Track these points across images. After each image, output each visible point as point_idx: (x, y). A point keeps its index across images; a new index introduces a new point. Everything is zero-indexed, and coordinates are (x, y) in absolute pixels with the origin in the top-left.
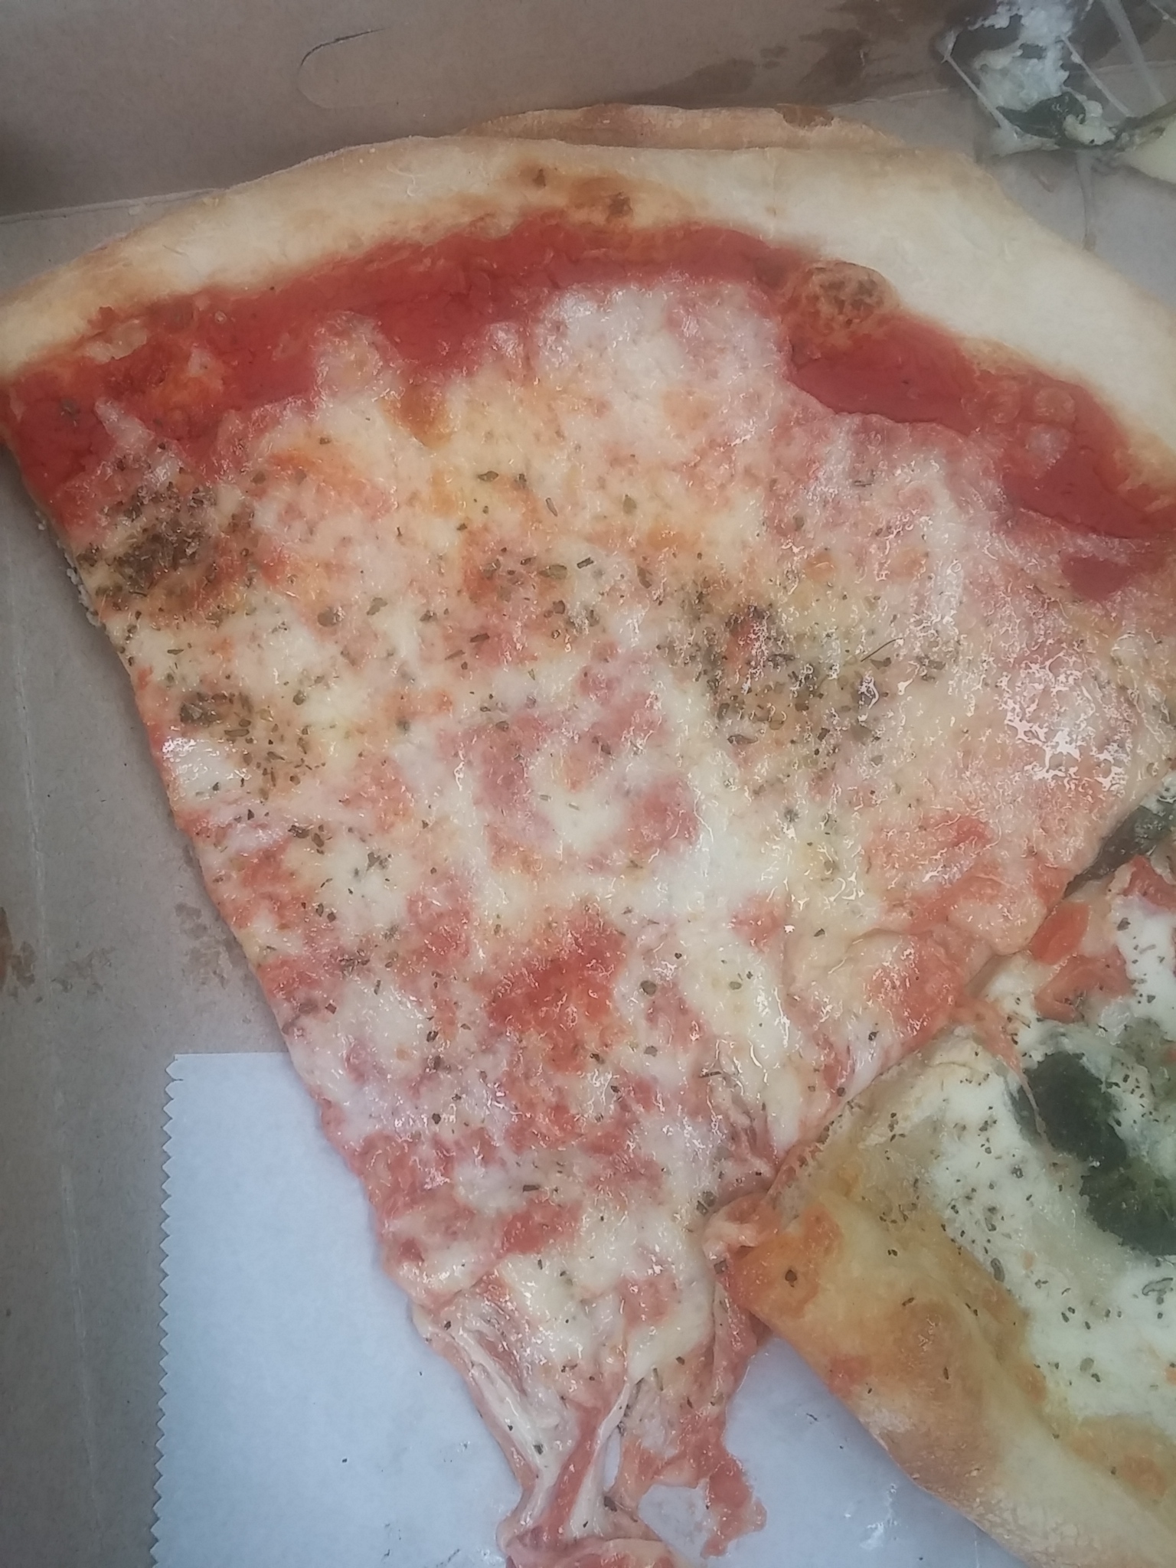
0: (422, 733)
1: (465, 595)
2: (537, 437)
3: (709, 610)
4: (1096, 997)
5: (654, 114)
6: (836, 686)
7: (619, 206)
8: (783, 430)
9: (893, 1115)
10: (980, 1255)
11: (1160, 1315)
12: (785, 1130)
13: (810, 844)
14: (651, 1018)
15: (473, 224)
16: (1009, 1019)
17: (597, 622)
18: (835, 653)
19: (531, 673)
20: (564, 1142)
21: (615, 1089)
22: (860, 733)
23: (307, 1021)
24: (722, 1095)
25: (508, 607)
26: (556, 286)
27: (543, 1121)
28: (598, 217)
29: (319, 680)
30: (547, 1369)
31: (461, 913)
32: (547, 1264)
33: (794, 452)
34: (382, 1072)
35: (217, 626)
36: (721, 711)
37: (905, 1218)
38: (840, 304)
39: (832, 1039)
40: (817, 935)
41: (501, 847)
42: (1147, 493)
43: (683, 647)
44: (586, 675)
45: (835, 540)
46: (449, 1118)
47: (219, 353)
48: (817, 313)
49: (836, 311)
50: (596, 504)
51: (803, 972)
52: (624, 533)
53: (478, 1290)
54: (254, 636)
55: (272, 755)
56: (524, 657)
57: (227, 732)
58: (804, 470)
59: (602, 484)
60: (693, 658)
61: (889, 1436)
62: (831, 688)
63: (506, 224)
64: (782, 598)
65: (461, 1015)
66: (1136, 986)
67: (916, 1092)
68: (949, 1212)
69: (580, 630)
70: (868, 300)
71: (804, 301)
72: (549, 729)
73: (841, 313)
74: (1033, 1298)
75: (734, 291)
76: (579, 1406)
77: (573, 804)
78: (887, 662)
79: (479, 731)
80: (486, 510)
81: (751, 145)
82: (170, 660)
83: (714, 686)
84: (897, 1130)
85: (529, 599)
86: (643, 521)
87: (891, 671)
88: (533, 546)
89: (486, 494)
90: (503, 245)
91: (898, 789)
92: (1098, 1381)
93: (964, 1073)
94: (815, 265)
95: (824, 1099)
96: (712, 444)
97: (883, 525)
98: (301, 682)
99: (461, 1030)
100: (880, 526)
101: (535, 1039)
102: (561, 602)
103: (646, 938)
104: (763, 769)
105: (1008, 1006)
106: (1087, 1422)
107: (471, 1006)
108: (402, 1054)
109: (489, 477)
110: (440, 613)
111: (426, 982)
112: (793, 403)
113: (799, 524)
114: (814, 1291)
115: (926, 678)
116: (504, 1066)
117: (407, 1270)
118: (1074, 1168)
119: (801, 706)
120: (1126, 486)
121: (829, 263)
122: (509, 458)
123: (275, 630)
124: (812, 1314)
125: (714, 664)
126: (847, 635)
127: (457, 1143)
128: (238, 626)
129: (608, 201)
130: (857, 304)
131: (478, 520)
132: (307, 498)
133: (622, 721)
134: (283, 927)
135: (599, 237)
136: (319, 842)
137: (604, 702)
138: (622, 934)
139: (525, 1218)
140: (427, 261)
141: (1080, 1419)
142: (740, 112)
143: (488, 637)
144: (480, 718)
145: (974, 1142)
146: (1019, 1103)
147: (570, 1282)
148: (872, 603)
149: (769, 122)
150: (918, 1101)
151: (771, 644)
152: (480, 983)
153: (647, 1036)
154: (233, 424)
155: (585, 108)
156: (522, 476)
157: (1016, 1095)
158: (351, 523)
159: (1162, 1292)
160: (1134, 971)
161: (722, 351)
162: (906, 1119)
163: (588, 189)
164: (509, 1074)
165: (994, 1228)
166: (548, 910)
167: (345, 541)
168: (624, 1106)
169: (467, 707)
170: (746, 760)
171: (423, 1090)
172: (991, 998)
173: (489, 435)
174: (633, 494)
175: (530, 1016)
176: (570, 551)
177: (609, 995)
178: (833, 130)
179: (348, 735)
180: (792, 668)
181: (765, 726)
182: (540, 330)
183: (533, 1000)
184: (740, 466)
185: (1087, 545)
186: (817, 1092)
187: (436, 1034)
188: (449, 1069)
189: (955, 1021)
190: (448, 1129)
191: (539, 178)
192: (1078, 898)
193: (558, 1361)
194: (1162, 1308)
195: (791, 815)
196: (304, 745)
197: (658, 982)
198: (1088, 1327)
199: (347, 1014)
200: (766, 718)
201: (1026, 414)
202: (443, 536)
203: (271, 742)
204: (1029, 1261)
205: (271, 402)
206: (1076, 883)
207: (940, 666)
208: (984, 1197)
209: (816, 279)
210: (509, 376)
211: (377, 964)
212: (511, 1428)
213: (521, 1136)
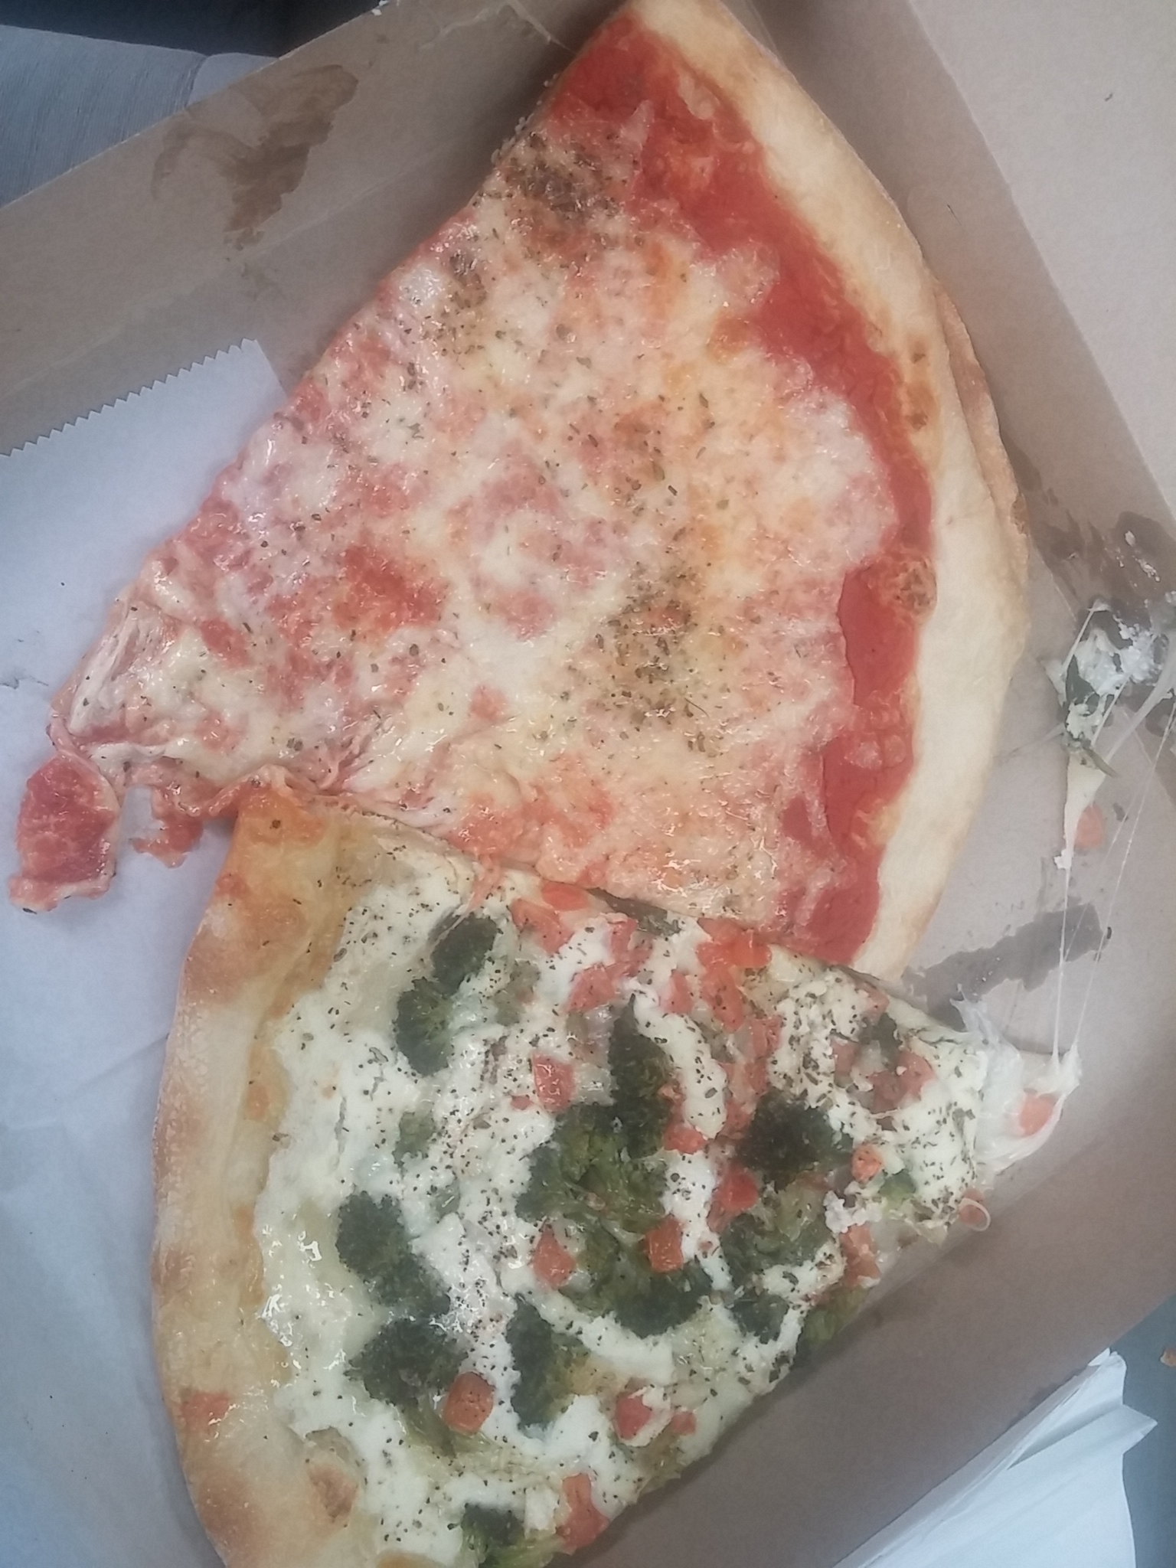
0: (513, 427)
1: (617, 420)
2: (744, 423)
3: (676, 586)
4: (537, 936)
5: (989, 412)
6: (660, 689)
7: (919, 420)
8: (810, 584)
9: (404, 847)
10: (343, 940)
11: (361, 1066)
12: (364, 780)
13: (552, 717)
14: (395, 660)
15: (871, 324)
16: (499, 888)
17: (637, 515)
18: (683, 679)
19: (586, 485)
20: (287, 637)
21: (339, 655)
22: (638, 718)
23: (288, 426)
24: (366, 727)
25: (621, 451)
26: (849, 394)
27: (296, 616)
28: (906, 409)
29: (518, 343)
30: (137, 687)
31: (406, 503)
32: (204, 658)
33: (801, 597)
34: (277, 493)
35: (526, 257)
36: (614, 622)
37: (344, 883)
38: (907, 587)
39: (433, 785)
40: (496, 745)
41: (459, 512)
42: (863, 829)
43: (645, 580)
44: (600, 522)
45: (755, 650)
46: (269, 553)
47: (716, 176)
48: (897, 575)
49: (902, 586)
50: (714, 481)
51: (468, 747)
52: (703, 509)
53: (166, 620)
54: (529, 285)
55: (454, 331)
56: (594, 477)
57: (456, 294)
58: (794, 611)
59: (729, 480)
60: (640, 588)
61: (207, 932)
62: (658, 687)
63: (880, 347)
64: (703, 629)
65: (339, 531)
66: (556, 955)
67: (425, 855)
68: (361, 910)
69: (628, 506)
70: (916, 604)
71: (901, 563)
72: (553, 512)
73: (902, 590)
74: (333, 986)
75: (890, 516)
76: (123, 719)
77: (511, 549)
78: (690, 715)
79: (531, 466)
80: (680, 409)
81: (990, 487)
82: (489, 233)
83: (628, 610)
84: (396, 853)
85: (634, 463)
86: (717, 518)
87: (685, 719)
88: (669, 451)
89: (691, 404)
90: (866, 350)
91: (611, 757)
92: (302, 1048)
93: (452, 878)
94: (927, 561)
95: (395, 796)
96: (785, 542)
97: (777, 674)
98: (512, 331)
99: (330, 535)
100: (775, 673)
101: (346, 588)
102: (640, 485)
103: (445, 634)
104: (588, 665)
105: (507, 884)
106: (274, 1053)
107: (348, 535)
108: (296, 502)
109: (704, 401)
110: (599, 407)
111: (349, 498)
112: (832, 584)
113: (756, 620)
114: (273, 842)
115: (690, 744)
116: (318, 575)
117: (157, 566)
118: (426, 971)
119: (639, 673)
120: (860, 814)
121: (932, 569)
122: (720, 410)
123: (539, 298)
124: (258, 848)
125: (643, 603)
126: (697, 682)
127: (254, 566)
128: (531, 271)
129: (919, 412)
130: (911, 598)
131: (672, 406)
132: (640, 283)
133: (580, 561)
134: (344, 385)
135: (894, 415)
136: (411, 386)
137: (587, 542)
138: (440, 618)
139: (227, 631)
140: (835, 303)
141: (273, 1048)
142: (1009, 471)
143: (596, 446)
144: (540, 463)
145: (413, 903)
146: (449, 919)
147: (200, 679)
148: (725, 689)
149: (1009, 492)
150: (421, 858)
151: (670, 635)
152: (366, 534)
153: (382, 661)
154: (668, 208)
155: (977, 363)
156: (713, 424)
157: (454, 916)
158: (634, 319)
159: (376, 1060)
160: (564, 950)
161: (849, 523)
162: (406, 855)
163: (922, 394)
164: (316, 581)
165: (364, 941)
166: (434, 561)
167: (620, 322)
168: (329, 666)
169: (544, 452)
170: (589, 652)
171: (278, 527)
172: (507, 873)
173: (732, 391)
174: (731, 504)
175: (359, 578)
176: (676, 476)
177: (397, 626)
178: (1018, 537)
179: (489, 378)
180: (660, 655)
181: (616, 654)
182: (816, 394)
183: (370, 576)
184: (777, 567)
185: (815, 806)
186: (397, 790)
187: (320, 519)
188: (299, 538)
189: (480, 858)
190: (261, 556)
191: (918, 356)
192: (591, 898)
193: (146, 692)
194: (366, 1065)
195: (565, 696)
196: (470, 350)
197: (420, 654)
198: (332, 1027)
199: (305, 452)
200: (622, 654)
201: (882, 734)
202: (650, 389)
203: (462, 327)
204: (354, 972)
205: (696, 229)
206: (601, 893)
207: (702, 749)
208: (380, 927)
209: (918, 565)
210: (777, 387)
211: (348, 459)
212: (88, 678)
213: (279, 607)
